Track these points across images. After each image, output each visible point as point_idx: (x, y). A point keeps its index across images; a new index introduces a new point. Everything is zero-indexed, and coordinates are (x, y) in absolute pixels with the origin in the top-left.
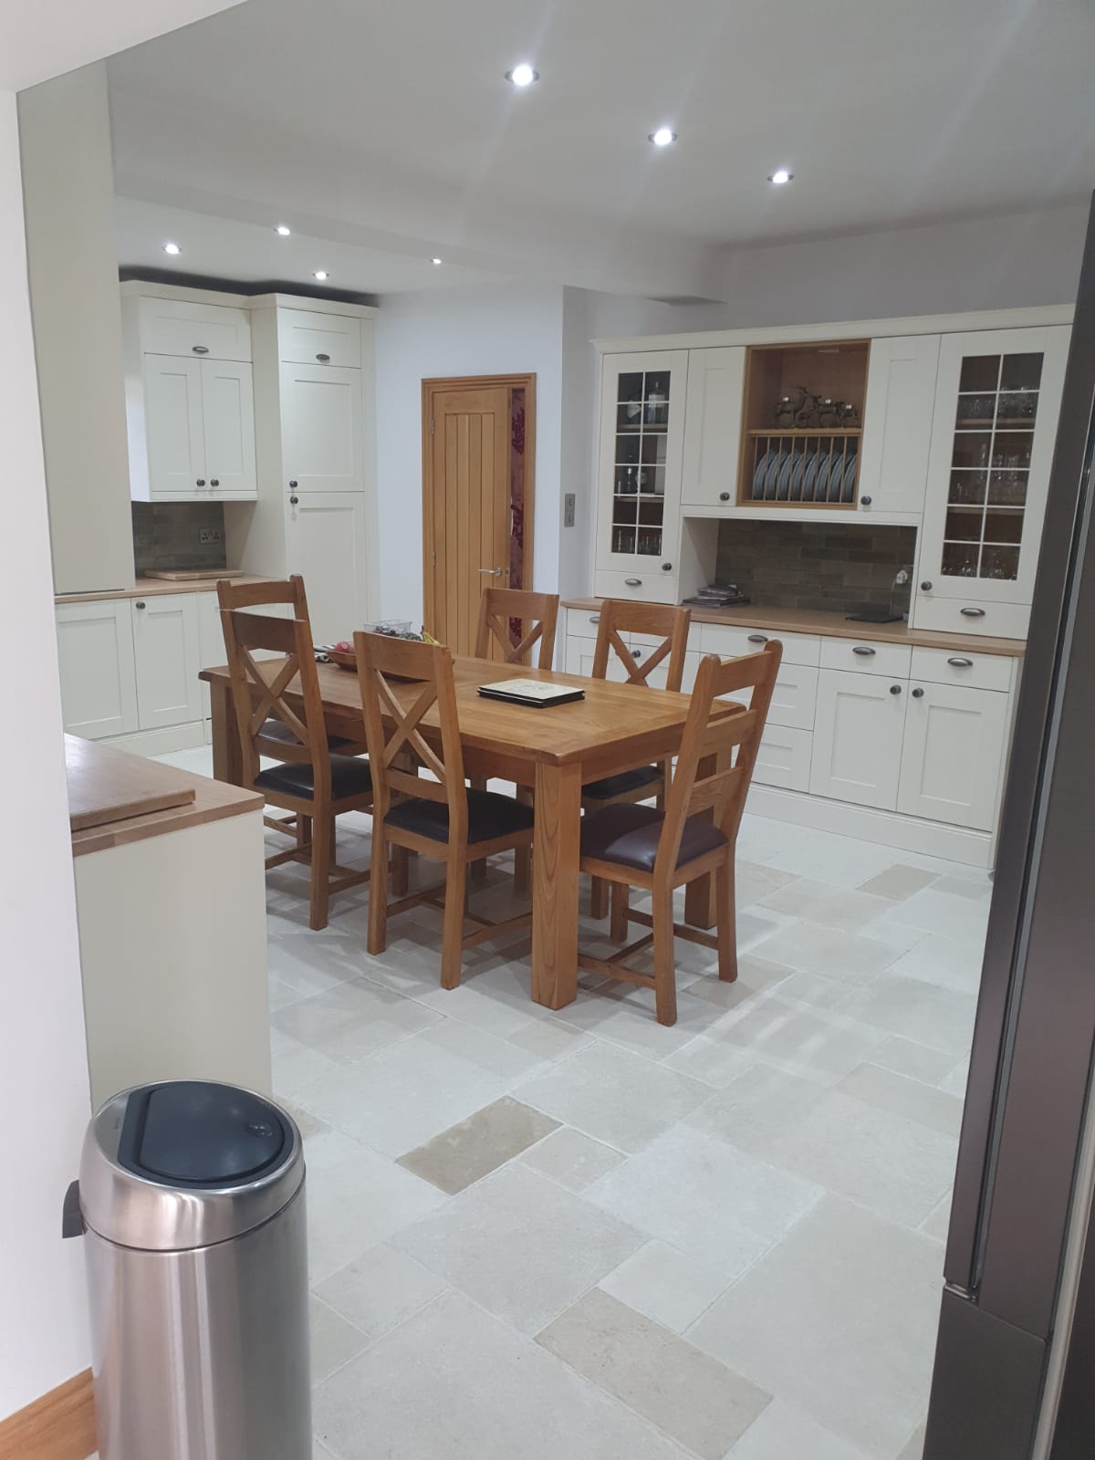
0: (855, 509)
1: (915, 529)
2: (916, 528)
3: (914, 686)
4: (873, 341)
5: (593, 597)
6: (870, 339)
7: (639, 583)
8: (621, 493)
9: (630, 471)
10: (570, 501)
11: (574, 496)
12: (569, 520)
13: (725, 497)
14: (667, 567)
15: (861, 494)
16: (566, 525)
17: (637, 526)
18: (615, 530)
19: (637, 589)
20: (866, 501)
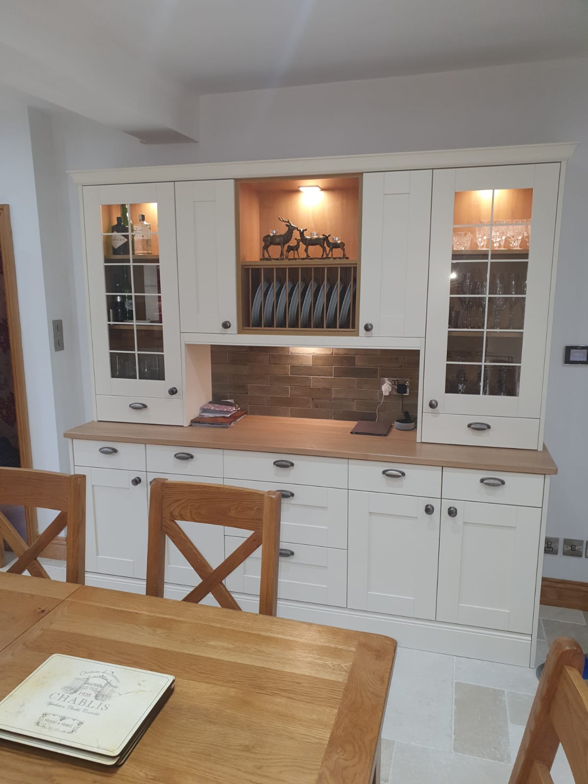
0: (358, 335)
1: (416, 353)
2: (419, 351)
3: (447, 505)
4: (364, 174)
5: (96, 421)
6: (362, 174)
7: (145, 406)
8: (114, 321)
9: (119, 299)
10: (57, 327)
11: (61, 321)
12: (59, 344)
13: (226, 325)
14: (173, 392)
15: (362, 322)
16: (57, 349)
17: (136, 352)
18: (112, 355)
19: (143, 412)
20: (368, 328)
